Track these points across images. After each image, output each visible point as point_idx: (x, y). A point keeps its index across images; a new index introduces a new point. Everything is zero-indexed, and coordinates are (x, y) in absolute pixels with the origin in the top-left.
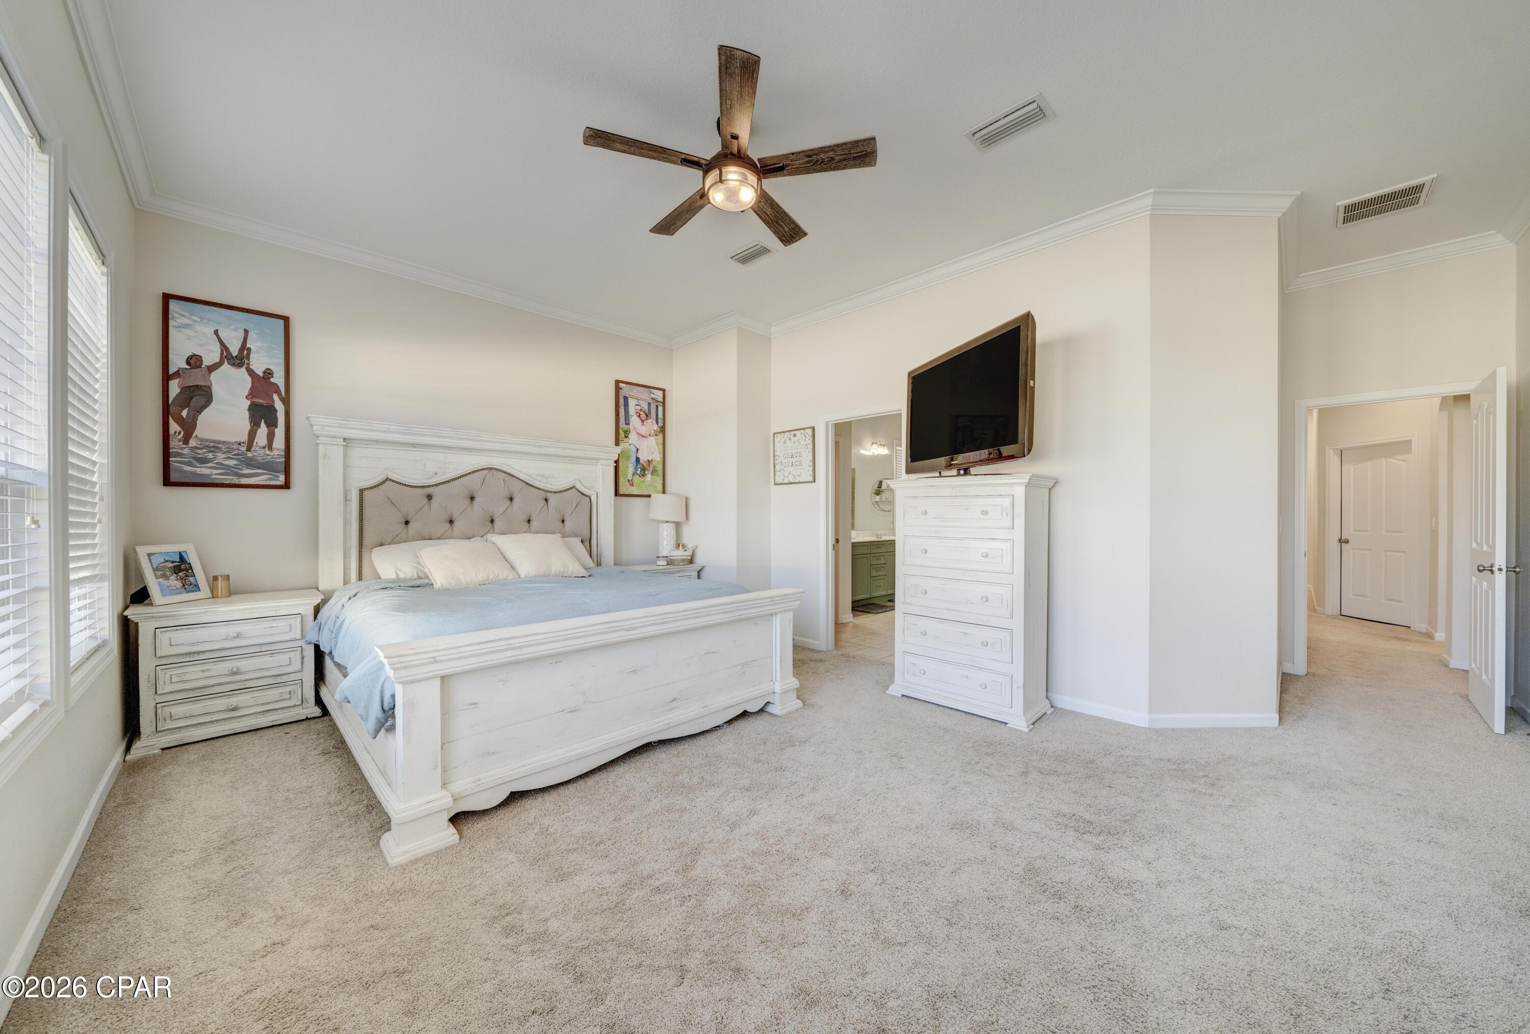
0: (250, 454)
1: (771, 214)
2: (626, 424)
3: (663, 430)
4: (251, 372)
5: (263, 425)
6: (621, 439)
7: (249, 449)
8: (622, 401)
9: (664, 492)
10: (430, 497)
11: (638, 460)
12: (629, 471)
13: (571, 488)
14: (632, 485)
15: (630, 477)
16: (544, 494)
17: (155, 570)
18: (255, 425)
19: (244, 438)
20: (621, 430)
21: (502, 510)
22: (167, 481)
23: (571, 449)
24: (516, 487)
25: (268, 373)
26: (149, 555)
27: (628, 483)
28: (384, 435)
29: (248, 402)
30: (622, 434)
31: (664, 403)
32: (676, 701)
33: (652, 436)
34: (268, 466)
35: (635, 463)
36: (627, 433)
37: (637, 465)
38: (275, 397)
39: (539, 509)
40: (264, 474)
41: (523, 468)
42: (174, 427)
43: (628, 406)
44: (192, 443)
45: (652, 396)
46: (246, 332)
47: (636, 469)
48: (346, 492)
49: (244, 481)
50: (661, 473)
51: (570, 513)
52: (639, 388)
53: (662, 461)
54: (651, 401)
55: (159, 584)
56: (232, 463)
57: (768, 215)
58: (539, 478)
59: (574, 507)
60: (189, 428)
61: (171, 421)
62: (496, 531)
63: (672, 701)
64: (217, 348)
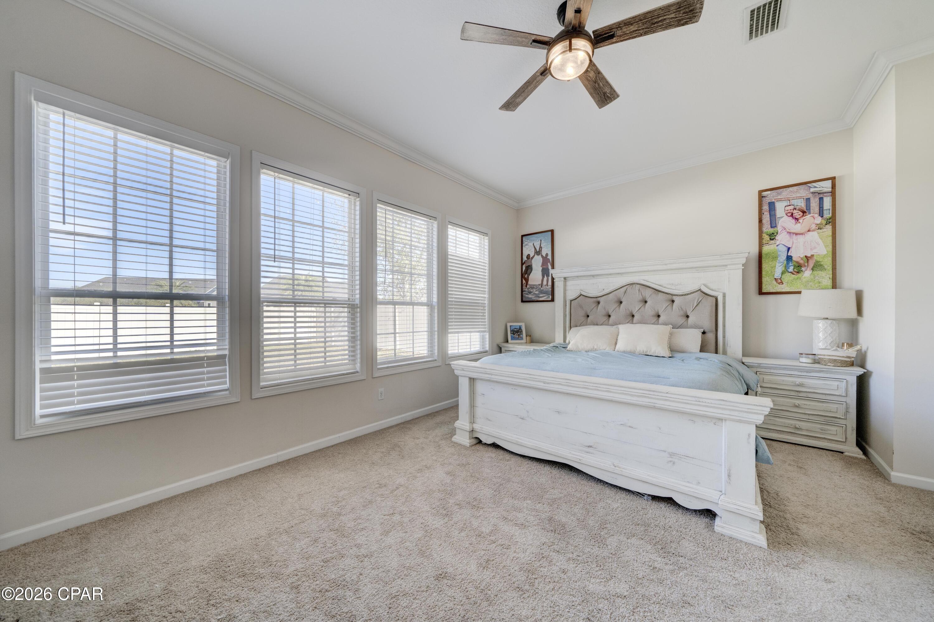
0: (542, 289)
1: (638, 27)
2: (772, 227)
3: (832, 221)
4: (542, 256)
5: (545, 276)
6: (764, 242)
7: (541, 287)
8: (766, 207)
9: (834, 286)
10: (599, 303)
11: (789, 258)
12: (776, 270)
13: (697, 291)
14: (782, 283)
15: (777, 275)
16: (669, 297)
17: (511, 331)
18: (543, 277)
19: (540, 283)
20: (764, 235)
21: (637, 309)
22: (523, 301)
23: (692, 262)
24: (647, 293)
25: (547, 255)
26: (510, 326)
27: (774, 282)
28: (584, 273)
29: (541, 268)
30: (766, 238)
31: (833, 193)
32: (591, 448)
33: (813, 231)
34: (546, 293)
35: (785, 262)
36: (772, 237)
37: (788, 263)
38: (549, 264)
39: (664, 308)
40: (545, 296)
41: (654, 280)
42: (524, 281)
43: (775, 210)
44: (528, 287)
45: (812, 190)
46: (541, 240)
47: (787, 267)
48: (565, 301)
49: (541, 299)
50: (829, 266)
51: (691, 310)
52: (791, 189)
53: (830, 254)
54: (810, 196)
55: (511, 336)
56: (537, 292)
57: (636, 30)
58: (669, 287)
59: (695, 305)
60: (527, 280)
61: (523, 280)
62: (634, 321)
63: (589, 447)
64: (533, 250)
